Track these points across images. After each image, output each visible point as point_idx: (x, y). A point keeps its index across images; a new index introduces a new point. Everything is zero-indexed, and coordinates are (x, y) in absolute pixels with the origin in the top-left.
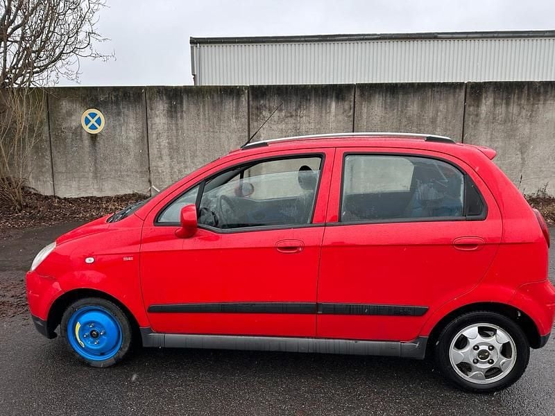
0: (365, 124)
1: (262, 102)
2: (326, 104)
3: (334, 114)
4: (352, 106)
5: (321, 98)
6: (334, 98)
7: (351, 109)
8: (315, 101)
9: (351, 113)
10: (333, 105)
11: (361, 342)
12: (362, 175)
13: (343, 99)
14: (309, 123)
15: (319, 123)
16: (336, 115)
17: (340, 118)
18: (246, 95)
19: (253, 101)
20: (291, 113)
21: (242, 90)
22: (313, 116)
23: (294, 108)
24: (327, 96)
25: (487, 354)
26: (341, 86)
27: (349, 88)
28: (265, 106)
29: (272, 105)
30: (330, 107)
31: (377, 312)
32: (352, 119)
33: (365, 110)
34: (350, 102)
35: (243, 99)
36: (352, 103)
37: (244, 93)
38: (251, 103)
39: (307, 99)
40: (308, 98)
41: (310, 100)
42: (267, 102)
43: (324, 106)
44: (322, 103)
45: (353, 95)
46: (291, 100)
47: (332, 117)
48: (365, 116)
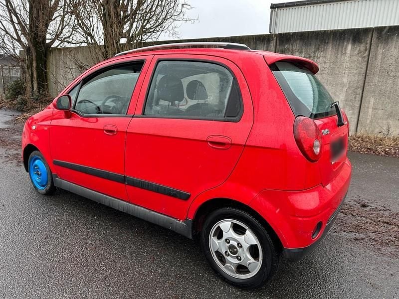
0: (379, 64)
1: (286, 46)
2: (343, 46)
3: (349, 55)
4: (368, 47)
5: (338, 41)
6: (350, 41)
7: (366, 50)
8: (333, 43)
9: (366, 54)
10: (350, 46)
11: (153, 212)
12: (370, 110)
13: (360, 42)
14: (325, 62)
15: (334, 63)
16: (351, 56)
17: (355, 58)
18: (275, 41)
19: (279, 45)
20: (309, 54)
21: (272, 38)
22: (329, 56)
23: (313, 50)
24: (344, 39)
25: (235, 250)
26: (358, 30)
27: (366, 31)
28: (289, 49)
29: (294, 48)
30: (346, 49)
31: (157, 190)
32: (366, 59)
33: (380, 51)
34: (366, 44)
35: (272, 45)
36: (368, 46)
37: (273, 40)
38: (278, 47)
39: (325, 42)
40: (327, 41)
41: (328, 43)
42: (291, 46)
43: (340, 49)
44: (339, 45)
45: (370, 37)
46: (311, 44)
47: (346, 58)
48: (380, 57)
